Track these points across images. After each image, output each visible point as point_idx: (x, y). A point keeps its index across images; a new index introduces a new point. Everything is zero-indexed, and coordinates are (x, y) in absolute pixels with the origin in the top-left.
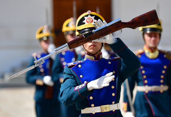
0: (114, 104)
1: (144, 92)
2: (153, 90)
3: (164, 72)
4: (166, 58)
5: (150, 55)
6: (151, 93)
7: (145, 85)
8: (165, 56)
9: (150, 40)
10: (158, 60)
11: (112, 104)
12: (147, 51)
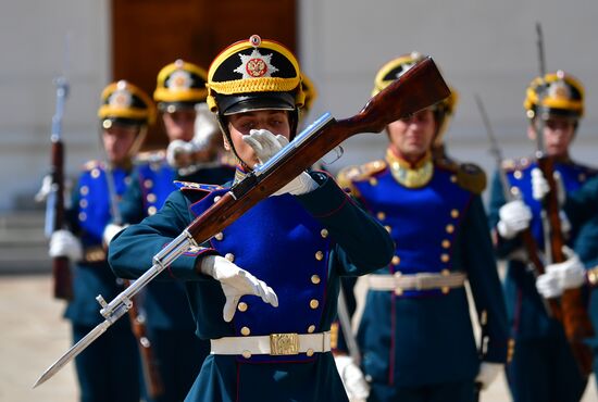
0: (314, 332)
1: (391, 292)
2: (419, 287)
3: (450, 229)
4: (455, 185)
5: (408, 178)
6: (410, 294)
7: (393, 270)
8: (453, 179)
9: (405, 131)
10: (429, 194)
11: (307, 333)
12: (396, 166)
